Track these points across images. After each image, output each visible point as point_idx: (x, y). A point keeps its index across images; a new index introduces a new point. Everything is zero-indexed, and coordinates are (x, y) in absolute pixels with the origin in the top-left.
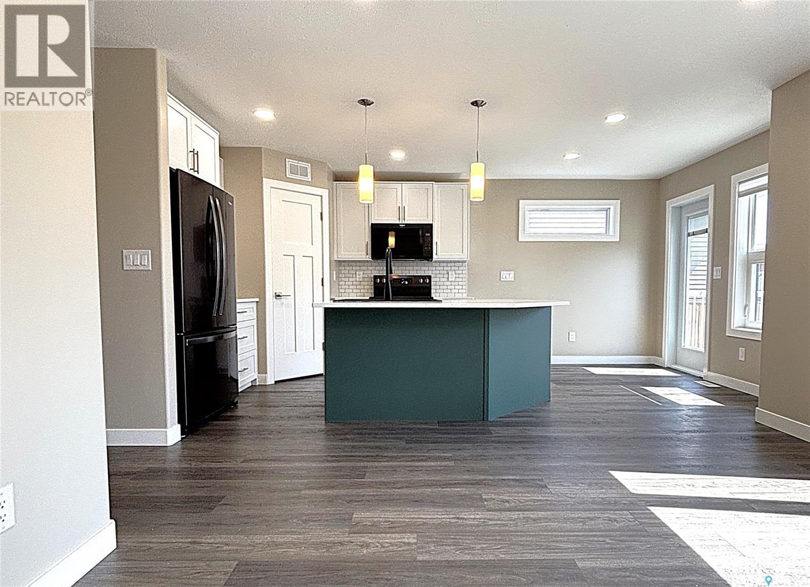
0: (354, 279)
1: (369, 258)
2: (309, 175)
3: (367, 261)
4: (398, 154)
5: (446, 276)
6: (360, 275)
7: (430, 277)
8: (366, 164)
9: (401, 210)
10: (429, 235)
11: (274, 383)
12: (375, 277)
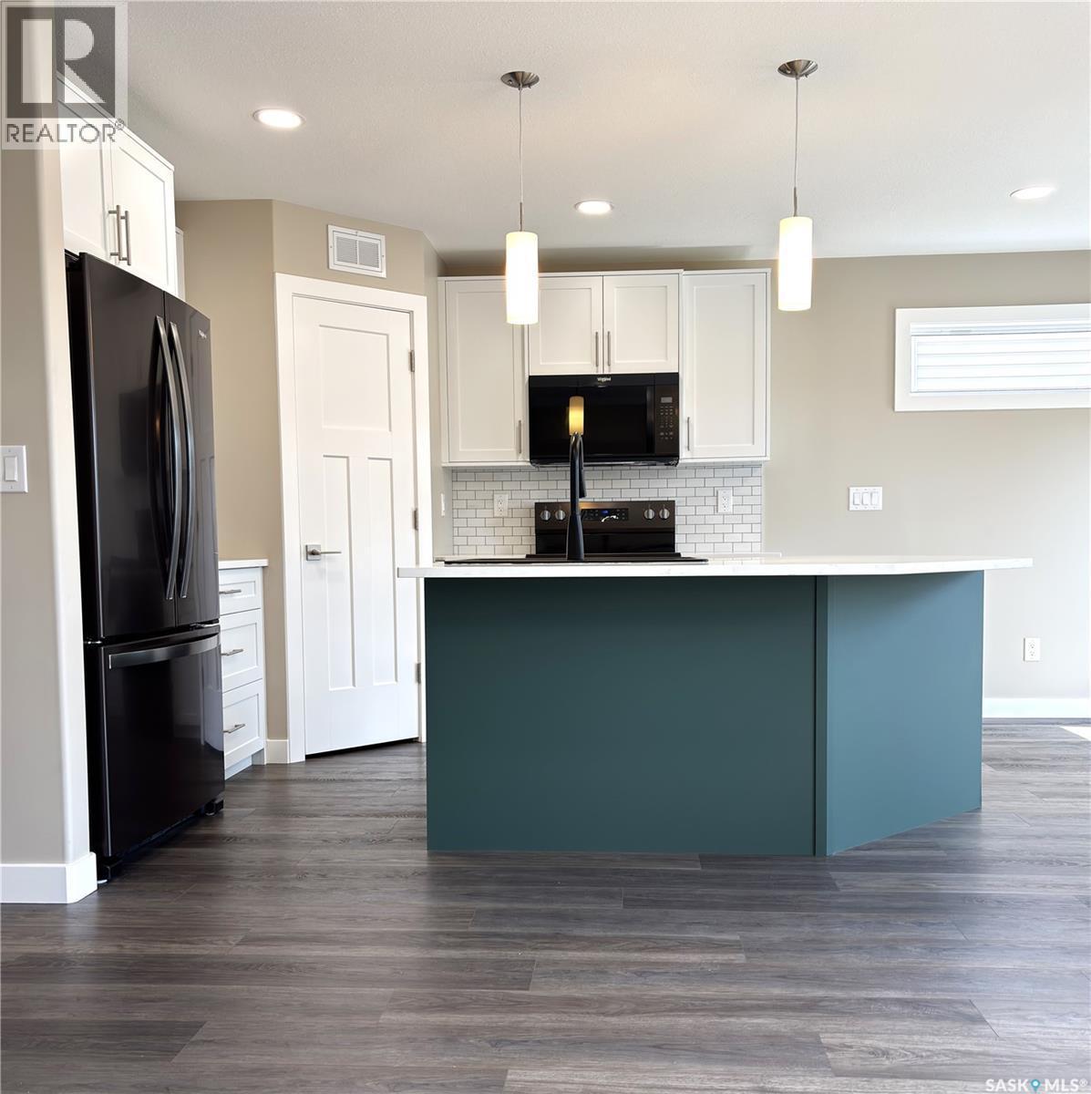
0: (487, 513)
1: (523, 460)
2: (383, 261)
3: (520, 469)
4: (594, 208)
5: (711, 501)
6: (503, 503)
7: (671, 505)
8: (521, 230)
9: (602, 342)
10: (669, 400)
11: (304, 759)
12: (540, 507)
